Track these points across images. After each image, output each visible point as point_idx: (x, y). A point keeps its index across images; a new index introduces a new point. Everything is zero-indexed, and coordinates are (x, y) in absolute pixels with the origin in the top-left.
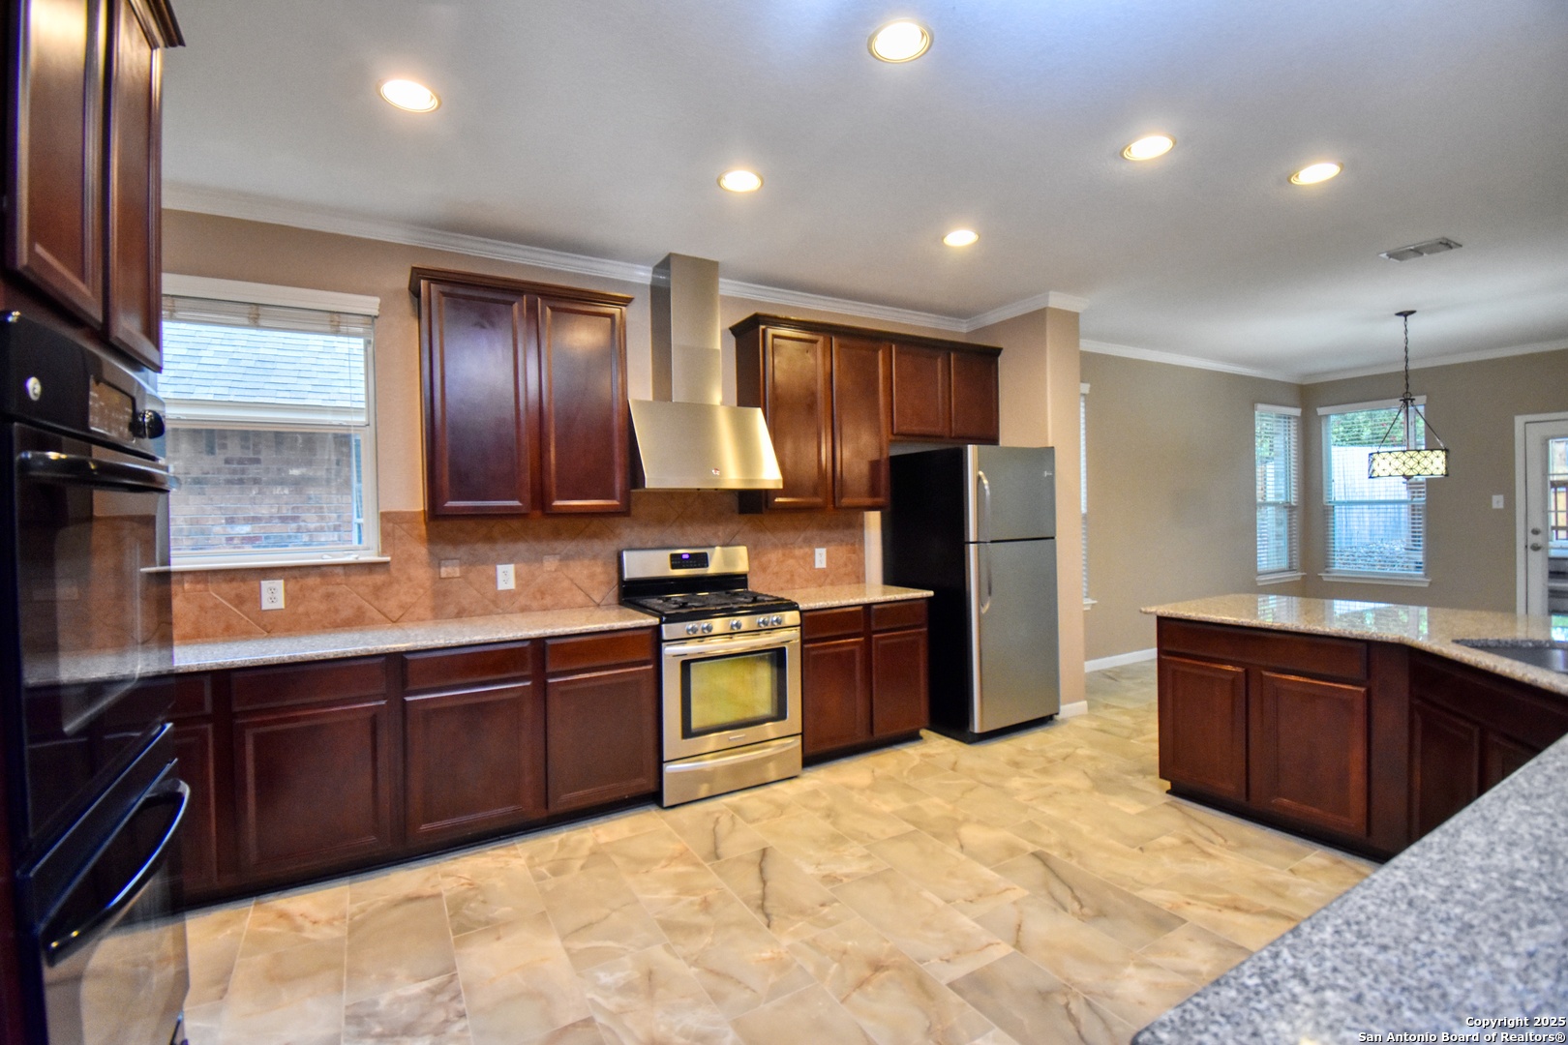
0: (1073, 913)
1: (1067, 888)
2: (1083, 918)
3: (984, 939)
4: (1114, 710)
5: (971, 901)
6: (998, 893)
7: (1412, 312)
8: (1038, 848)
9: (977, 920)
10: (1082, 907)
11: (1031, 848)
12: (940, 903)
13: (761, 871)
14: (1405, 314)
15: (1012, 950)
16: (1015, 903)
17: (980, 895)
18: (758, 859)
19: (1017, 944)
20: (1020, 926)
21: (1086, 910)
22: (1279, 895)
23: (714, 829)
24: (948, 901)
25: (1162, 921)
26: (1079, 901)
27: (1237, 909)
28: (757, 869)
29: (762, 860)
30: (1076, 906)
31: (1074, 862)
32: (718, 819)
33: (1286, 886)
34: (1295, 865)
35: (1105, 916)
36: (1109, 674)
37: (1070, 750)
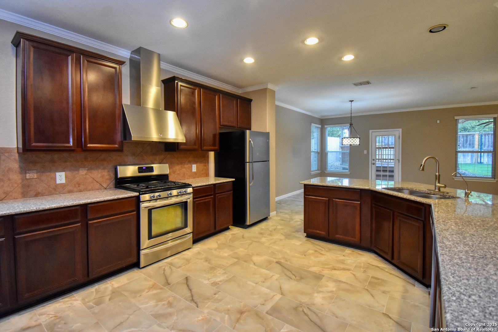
0: (294, 280)
1: (290, 272)
2: (297, 280)
3: (272, 294)
4: (283, 213)
5: (263, 282)
6: (271, 278)
7: (353, 101)
8: (277, 260)
9: (268, 288)
10: (296, 277)
11: (275, 260)
12: (254, 285)
13: (188, 286)
14: (351, 101)
15: (281, 296)
16: (276, 280)
17: (265, 279)
18: (185, 282)
19: (282, 294)
20: (280, 287)
21: (297, 278)
22: (344, 263)
23: (164, 273)
24: (256, 284)
25: (318, 277)
26: (294, 275)
27: (335, 269)
28: (186, 286)
29: (187, 282)
30: (294, 277)
31: (289, 263)
32: (164, 269)
33: (344, 260)
34: (344, 254)
35: (303, 279)
36: (278, 202)
37: (275, 227)
